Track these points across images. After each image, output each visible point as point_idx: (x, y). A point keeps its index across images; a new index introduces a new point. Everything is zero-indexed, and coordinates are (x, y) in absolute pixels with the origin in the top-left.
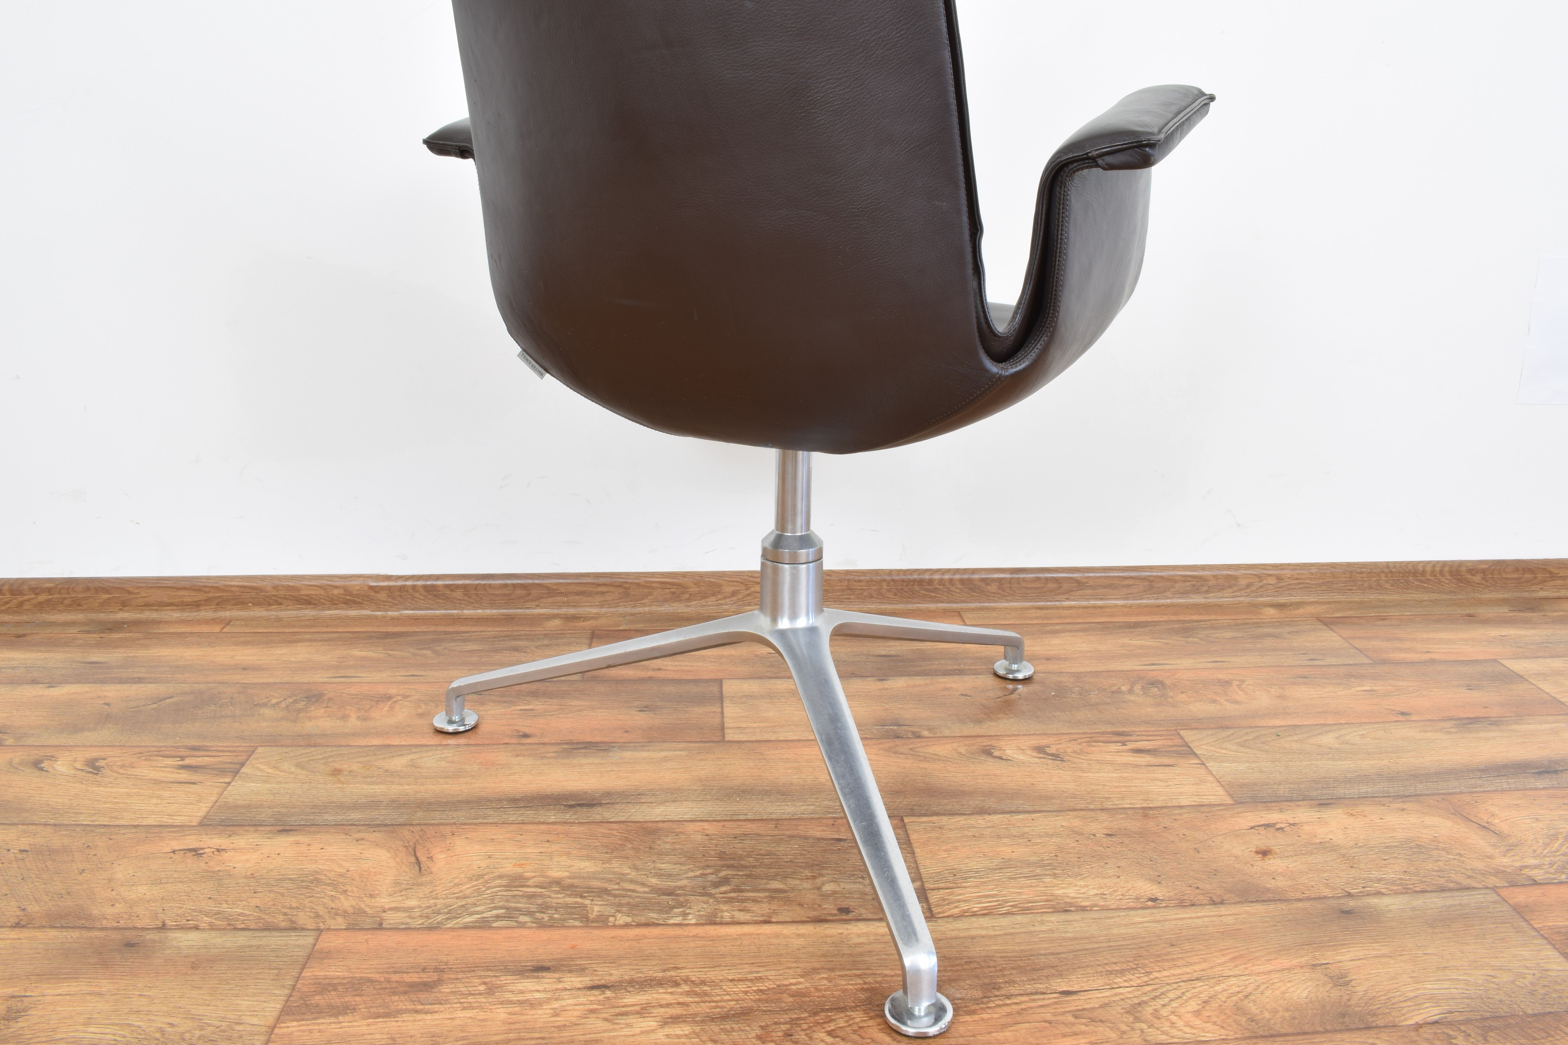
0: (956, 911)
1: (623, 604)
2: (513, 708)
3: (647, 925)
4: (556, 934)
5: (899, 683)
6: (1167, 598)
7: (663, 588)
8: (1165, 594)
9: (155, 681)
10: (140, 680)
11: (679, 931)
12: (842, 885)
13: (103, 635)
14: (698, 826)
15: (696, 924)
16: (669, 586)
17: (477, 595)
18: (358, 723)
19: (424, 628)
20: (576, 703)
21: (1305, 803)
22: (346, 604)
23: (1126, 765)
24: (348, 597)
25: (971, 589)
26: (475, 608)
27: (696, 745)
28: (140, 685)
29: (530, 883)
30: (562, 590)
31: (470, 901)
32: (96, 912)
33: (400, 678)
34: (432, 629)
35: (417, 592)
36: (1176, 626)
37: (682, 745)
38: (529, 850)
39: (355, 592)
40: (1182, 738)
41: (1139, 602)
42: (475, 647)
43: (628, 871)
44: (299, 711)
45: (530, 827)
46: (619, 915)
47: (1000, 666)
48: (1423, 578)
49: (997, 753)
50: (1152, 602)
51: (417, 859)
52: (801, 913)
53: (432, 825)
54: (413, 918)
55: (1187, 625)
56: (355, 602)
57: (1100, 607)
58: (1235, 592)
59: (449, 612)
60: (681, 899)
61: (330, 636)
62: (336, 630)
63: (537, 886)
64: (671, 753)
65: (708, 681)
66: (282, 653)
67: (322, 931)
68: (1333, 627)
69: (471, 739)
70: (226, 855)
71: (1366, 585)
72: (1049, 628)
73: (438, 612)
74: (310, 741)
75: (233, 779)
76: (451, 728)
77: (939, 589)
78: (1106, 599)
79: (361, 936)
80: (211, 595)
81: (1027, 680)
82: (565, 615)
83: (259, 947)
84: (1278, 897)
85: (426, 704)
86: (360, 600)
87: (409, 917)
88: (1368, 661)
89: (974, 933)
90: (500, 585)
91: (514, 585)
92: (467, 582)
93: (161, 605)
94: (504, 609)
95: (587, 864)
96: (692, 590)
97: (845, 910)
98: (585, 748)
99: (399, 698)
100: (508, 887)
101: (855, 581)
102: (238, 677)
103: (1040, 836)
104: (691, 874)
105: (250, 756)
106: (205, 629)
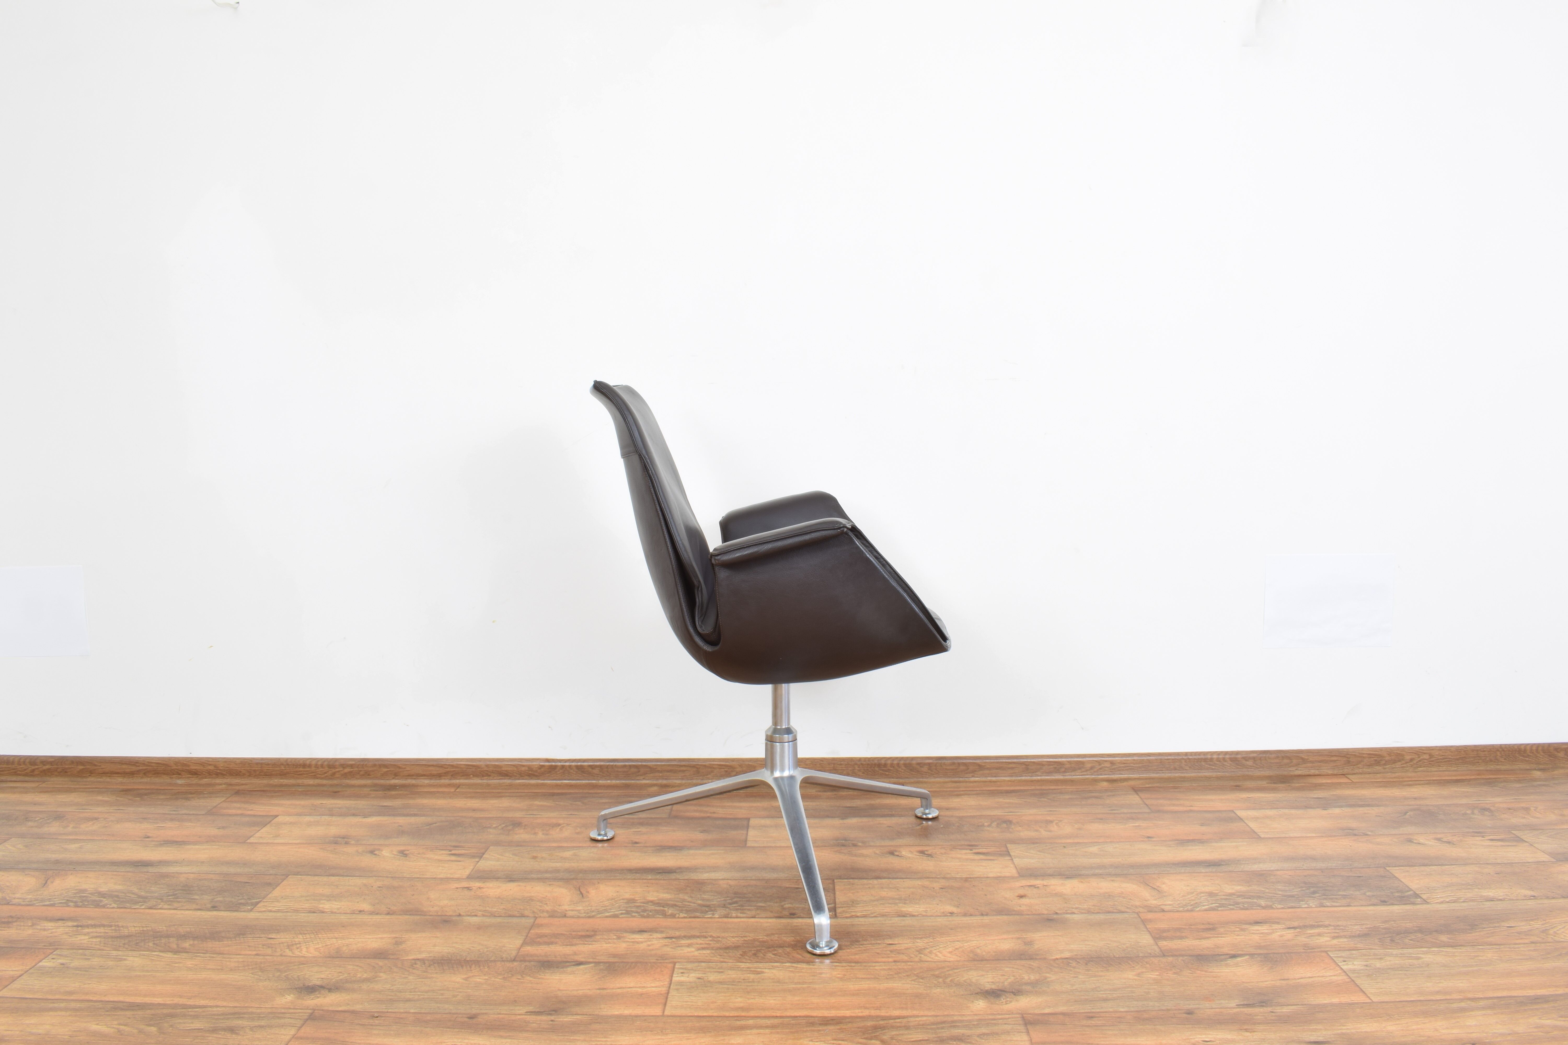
0: (849, 915)
1: (695, 778)
2: (629, 830)
3: (694, 917)
4: (650, 920)
5: (853, 821)
6: (1038, 776)
7: (720, 768)
8: (1036, 773)
9: (424, 815)
10: (415, 815)
11: (710, 920)
12: (794, 905)
13: (386, 792)
14: (725, 881)
15: (718, 918)
16: (723, 767)
17: (608, 771)
18: (543, 836)
19: (577, 791)
20: (665, 828)
21: (1059, 877)
22: (528, 776)
23: (967, 859)
24: (530, 772)
25: (911, 770)
26: (606, 780)
27: (730, 848)
28: (416, 817)
29: (638, 901)
30: (659, 769)
31: (608, 908)
32: (425, 909)
33: (564, 816)
34: (581, 791)
35: (571, 769)
36: (1037, 792)
37: (722, 848)
38: (637, 890)
39: (535, 769)
40: (1007, 847)
41: (1020, 778)
42: (607, 801)
43: (687, 898)
44: (510, 830)
45: (638, 881)
46: (681, 914)
47: (919, 812)
48: (1211, 763)
49: (896, 853)
50: (1028, 778)
51: (581, 892)
52: (771, 915)
53: (587, 879)
54: (581, 913)
55: (1045, 791)
56: (533, 775)
57: (994, 782)
58: (1083, 772)
59: (590, 781)
60: (713, 909)
61: (520, 794)
62: (523, 791)
63: (641, 903)
64: (716, 851)
65: (741, 819)
66: (493, 803)
67: (537, 918)
68: (1139, 793)
69: (611, 844)
70: (484, 890)
71: (1172, 767)
72: (956, 793)
73: (584, 782)
74: (520, 844)
75: (480, 860)
76: (599, 838)
77: (891, 770)
78: (998, 777)
79: (556, 919)
80: (448, 770)
81: (933, 819)
82: (660, 784)
83: (508, 922)
84: (1019, 913)
85: (580, 828)
86: (535, 774)
87: (579, 913)
88: (1148, 811)
89: (855, 923)
90: (622, 765)
91: (630, 766)
92: (602, 763)
93: (419, 776)
94: (624, 780)
95: (667, 895)
96: (737, 769)
97: (794, 914)
98: (669, 848)
99: (565, 825)
100: (627, 903)
101: (838, 764)
102: (471, 814)
103: (904, 888)
104: (718, 900)
105: (486, 850)
106: (445, 790)
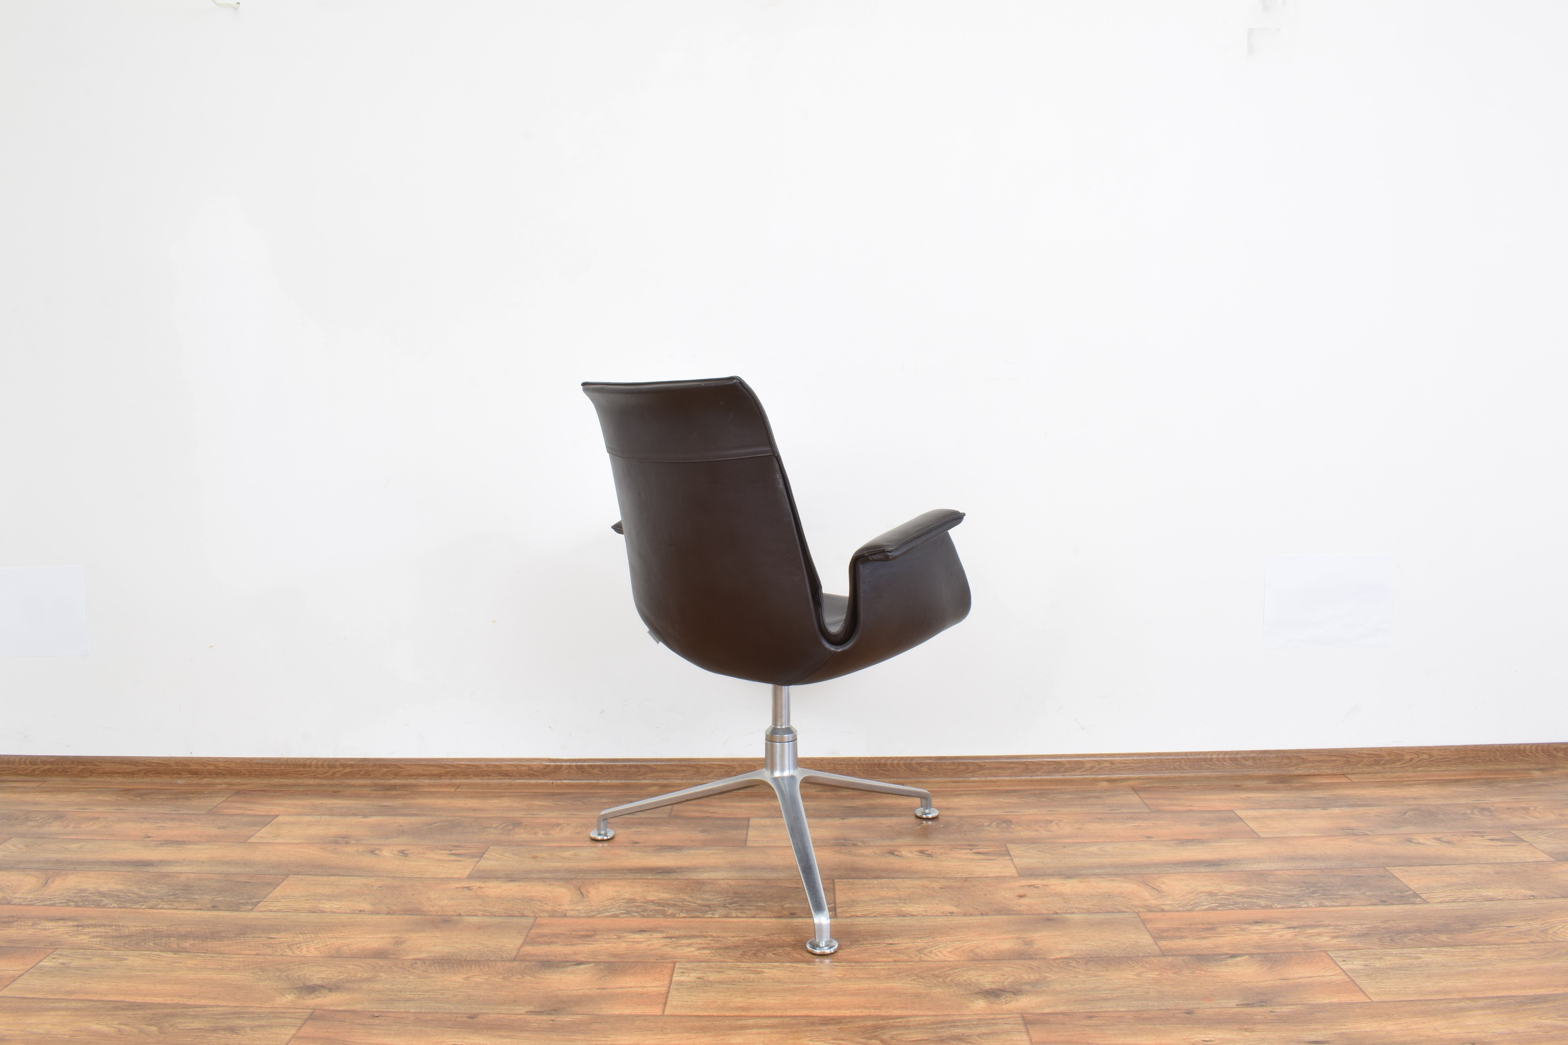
0: (849, 915)
1: (695, 778)
2: (629, 830)
3: (694, 917)
4: (650, 920)
5: (853, 821)
6: (1038, 776)
7: (720, 768)
8: (1036, 773)
9: (424, 815)
10: (415, 815)
11: (710, 920)
12: (794, 905)
13: (386, 792)
14: (725, 881)
15: (718, 918)
16: (724, 767)
17: (608, 771)
18: (543, 836)
19: (577, 791)
20: (665, 828)
21: (1059, 877)
22: (529, 776)
23: (967, 859)
24: (531, 772)
25: (911, 770)
26: (606, 779)
27: (730, 848)
28: (416, 817)
29: (638, 901)
30: (659, 769)
31: (608, 907)
32: (425, 909)
33: (564, 816)
34: (581, 791)
35: (572, 769)
36: (1036, 792)
37: (722, 848)
38: (638, 889)
39: (535, 769)
40: (1007, 847)
41: (1020, 778)
42: (607, 801)
43: (687, 898)
44: (510, 830)
45: (638, 881)
46: (681, 914)
47: (919, 812)
48: (1211, 763)
49: (896, 853)
50: (1028, 778)
51: (581, 892)
52: (770, 914)
53: (587, 879)
54: (581, 913)
55: (1045, 791)
56: (534, 775)
57: (994, 782)
58: (1083, 772)
59: (590, 781)
60: (713, 908)
61: (520, 794)
62: (523, 791)
63: (641, 903)
64: (716, 851)
65: (742, 819)
66: (494, 802)
67: (537, 917)
68: (1138, 792)
69: (611, 843)
70: (484, 890)
71: (1172, 767)
72: (956, 793)
73: (584, 782)
74: (520, 844)
75: (480, 860)
76: (600, 838)
77: (891, 770)
78: (998, 776)
79: (556, 919)
80: (448, 769)
81: (933, 819)
82: (661, 784)
83: (507, 922)
84: (1019, 913)
85: (580, 828)
86: (537, 774)
87: (579, 913)
88: (1147, 810)
89: (854, 923)
90: (621, 765)
91: (630, 766)
92: (602, 763)
93: (419, 775)
94: (624, 780)
95: (667, 895)
96: (738, 769)
97: (794, 914)
98: (669, 848)
99: (565, 825)
100: (627, 903)
101: (838, 764)
102: (472, 814)
103: (904, 888)
104: (718, 899)
105: (487, 850)
106: (446, 790)
